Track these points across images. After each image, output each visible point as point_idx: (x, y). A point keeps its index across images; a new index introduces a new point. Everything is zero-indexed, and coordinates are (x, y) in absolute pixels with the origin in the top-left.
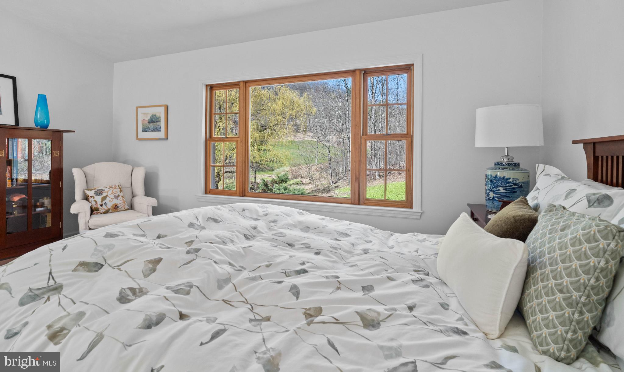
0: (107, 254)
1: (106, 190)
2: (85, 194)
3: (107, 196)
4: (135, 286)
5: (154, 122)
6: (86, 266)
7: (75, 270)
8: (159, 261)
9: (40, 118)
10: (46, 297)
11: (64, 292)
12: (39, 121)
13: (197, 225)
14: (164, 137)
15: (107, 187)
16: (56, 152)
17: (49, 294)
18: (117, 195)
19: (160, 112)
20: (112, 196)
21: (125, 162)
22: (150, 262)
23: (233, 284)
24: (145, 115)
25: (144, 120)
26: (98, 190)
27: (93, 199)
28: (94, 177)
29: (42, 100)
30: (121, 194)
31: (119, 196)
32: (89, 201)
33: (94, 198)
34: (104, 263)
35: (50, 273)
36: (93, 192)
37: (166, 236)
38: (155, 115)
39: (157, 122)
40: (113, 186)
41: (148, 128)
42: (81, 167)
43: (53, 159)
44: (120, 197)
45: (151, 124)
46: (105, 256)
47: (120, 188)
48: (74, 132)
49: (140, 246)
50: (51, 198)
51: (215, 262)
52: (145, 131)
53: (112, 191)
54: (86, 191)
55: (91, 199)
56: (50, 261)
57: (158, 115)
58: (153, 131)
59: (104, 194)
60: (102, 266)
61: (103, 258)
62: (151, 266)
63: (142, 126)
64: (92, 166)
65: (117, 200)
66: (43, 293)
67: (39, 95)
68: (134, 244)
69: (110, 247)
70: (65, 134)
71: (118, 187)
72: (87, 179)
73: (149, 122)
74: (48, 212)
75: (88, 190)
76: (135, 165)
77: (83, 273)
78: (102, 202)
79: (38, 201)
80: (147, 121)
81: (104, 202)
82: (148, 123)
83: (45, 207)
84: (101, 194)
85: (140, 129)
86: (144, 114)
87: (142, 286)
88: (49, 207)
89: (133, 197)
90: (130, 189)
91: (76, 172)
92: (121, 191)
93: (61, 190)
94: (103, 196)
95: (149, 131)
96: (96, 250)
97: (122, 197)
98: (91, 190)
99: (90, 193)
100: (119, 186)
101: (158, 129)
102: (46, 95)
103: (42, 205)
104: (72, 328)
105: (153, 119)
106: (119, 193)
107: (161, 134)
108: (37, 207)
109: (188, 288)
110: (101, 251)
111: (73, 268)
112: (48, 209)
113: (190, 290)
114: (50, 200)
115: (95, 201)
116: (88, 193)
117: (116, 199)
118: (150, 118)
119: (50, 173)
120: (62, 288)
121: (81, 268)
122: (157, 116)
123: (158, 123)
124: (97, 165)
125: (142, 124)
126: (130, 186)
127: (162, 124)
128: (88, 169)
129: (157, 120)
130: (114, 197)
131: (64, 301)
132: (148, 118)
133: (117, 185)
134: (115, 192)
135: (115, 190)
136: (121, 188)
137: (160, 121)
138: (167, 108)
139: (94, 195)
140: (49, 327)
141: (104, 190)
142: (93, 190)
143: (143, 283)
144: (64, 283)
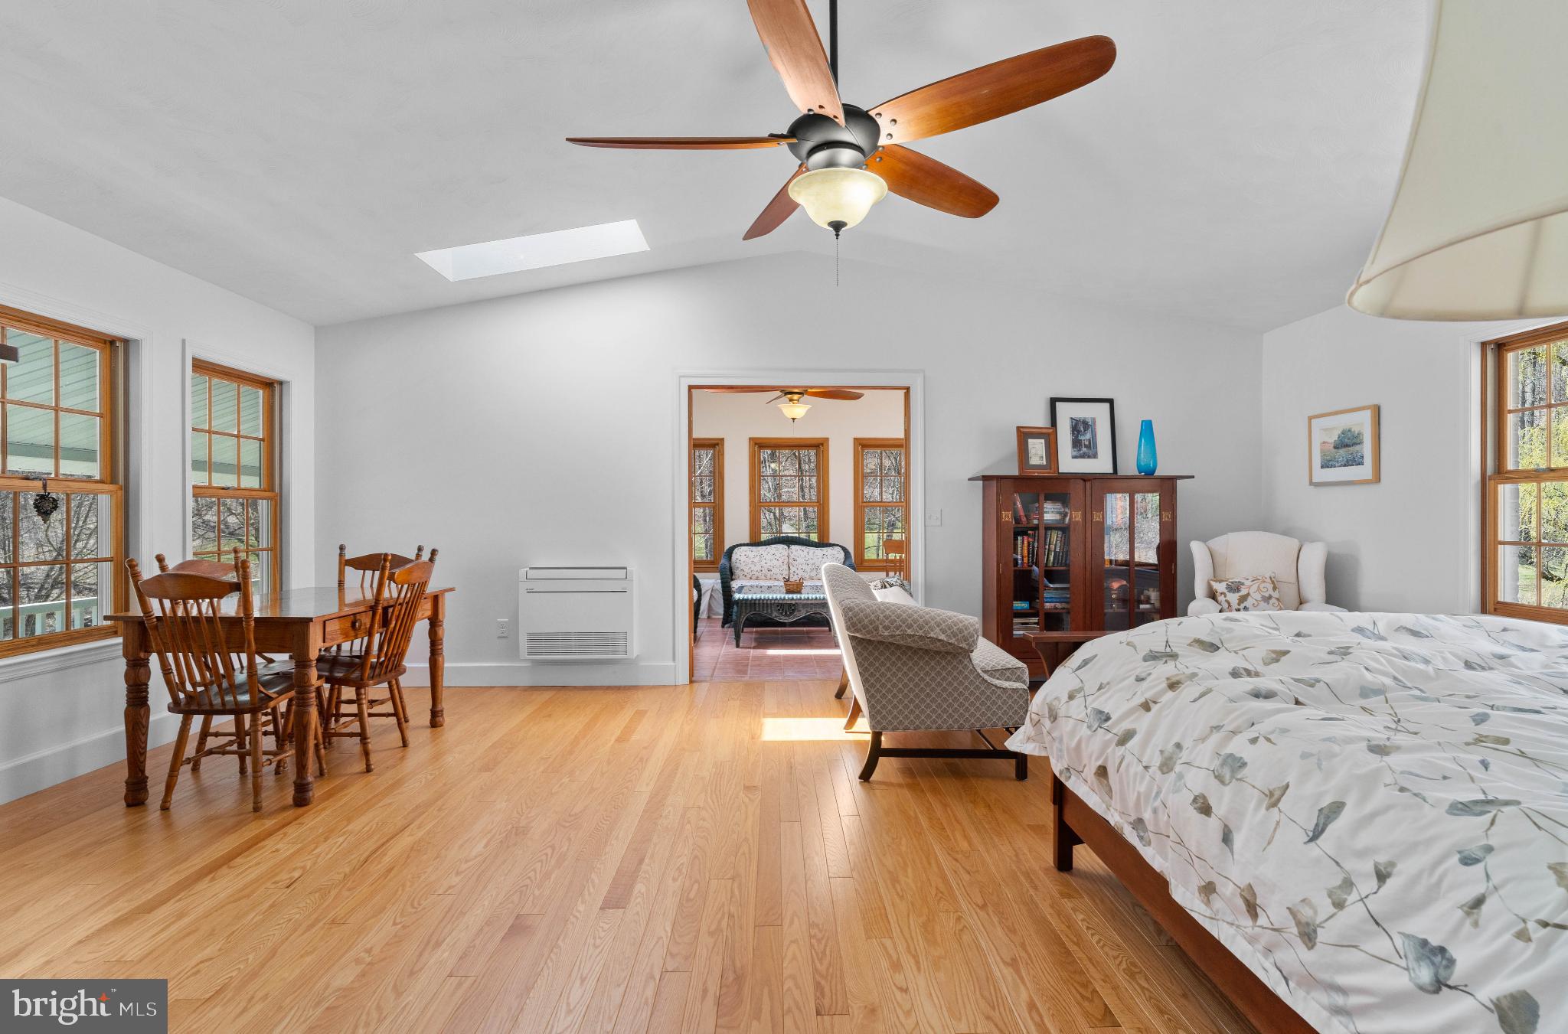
0: (1225, 637)
1: (1247, 583)
2: (1210, 587)
3: (1248, 594)
4: (1250, 667)
5: (1347, 446)
6: (1199, 643)
7: (1190, 645)
8: (1286, 653)
9: (1145, 460)
10: (1165, 659)
11: (1180, 659)
12: (1142, 464)
13: (1371, 632)
14: (1370, 477)
15: (1248, 579)
16: (1167, 514)
17: (1168, 658)
18: (1267, 595)
19: (1362, 423)
20: (1258, 596)
21: (1287, 533)
22: (1274, 652)
23: (1386, 697)
24: (1328, 432)
25: (1324, 442)
26: (1232, 583)
27: (1224, 599)
28: (1226, 559)
29: (1147, 429)
30: (1276, 594)
31: (1270, 597)
32: (1217, 601)
33: (1225, 597)
34: (1220, 646)
35: (1167, 642)
36: (1224, 585)
37: (1309, 636)
38: (1349, 431)
39: (1355, 444)
40: (1260, 578)
41: (1333, 459)
42: (1204, 539)
43: (1161, 523)
44: (1273, 601)
45: (1342, 451)
46: (1222, 638)
47: (1273, 582)
48: (1193, 477)
49: (1267, 636)
50: (1159, 591)
51: (1367, 669)
52: (1328, 467)
53: (1259, 587)
54: (1213, 583)
55: (1221, 598)
56: (1167, 632)
57: (1356, 430)
58: (1345, 465)
59: (1244, 592)
60: (1218, 648)
61: (1220, 639)
62: (1274, 656)
63: (1322, 456)
64: (1224, 537)
65: (1266, 604)
66: (1162, 657)
67: (1142, 421)
68: (1259, 633)
69: (1229, 630)
70: (1179, 482)
71: (1269, 580)
72: (1215, 561)
73: (1335, 448)
74: (1155, 612)
75: (1216, 581)
76: (1305, 538)
77: (1197, 650)
78: (1239, 605)
79: (1142, 593)
80: (1332, 446)
81: (1242, 606)
82: (1334, 450)
83: (1151, 604)
84: (1238, 590)
85: (1317, 461)
86: (1325, 430)
87: (1258, 670)
88: (1157, 605)
89: (1301, 604)
90: (1295, 587)
91: (1197, 549)
92: (1275, 588)
93: (1173, 578)
94: (1241, 594)
95: (1337, 465)
96: (1212, 630)
97: (1278, 599)
98: (1220, 581)
99: (1221, 587)
100: (1271, 578)
101: (1356, 461)
102: (1151, 421)
103: (1148, 601)
104: (1186, 682)
105: (1346, 440)
106: (1271, 592)
107: (1365, 471)
108: (1140, 602)
109: (1313, 682)
110: (1217, 633)
111: (1189, 642)
112: (1154, 608)
113: (1315, 684)
114: (1158, 593)
115: (1227, 601)
116: (1217, 586)
117: (1265, 602)
118: (1339, 438)
119: (1158, 548)
120: (1178, 658)
121: (1197, 645)
122: (1354, 431)
123: (1357, 448)
124: (1232, 537)
125: (1322, 451)
126: (1294, 580)
127: (1367, 449)
128: (1217, 543)
129: (1355, 441)
130: (1260, 599)
131: (1179, 666)
132: (1333, 438)
133: (1267, 576)
134: (1263, 590)
135: (1263, 585)
136: (1276, 582)
137: (1361, 443)
138: (1377, 411)
139: (1226, 591)
140: (1168, 679)
141: (1243, 584)
142: (1223, 581)
143: (1260, 668)
144: (1179, 653)
